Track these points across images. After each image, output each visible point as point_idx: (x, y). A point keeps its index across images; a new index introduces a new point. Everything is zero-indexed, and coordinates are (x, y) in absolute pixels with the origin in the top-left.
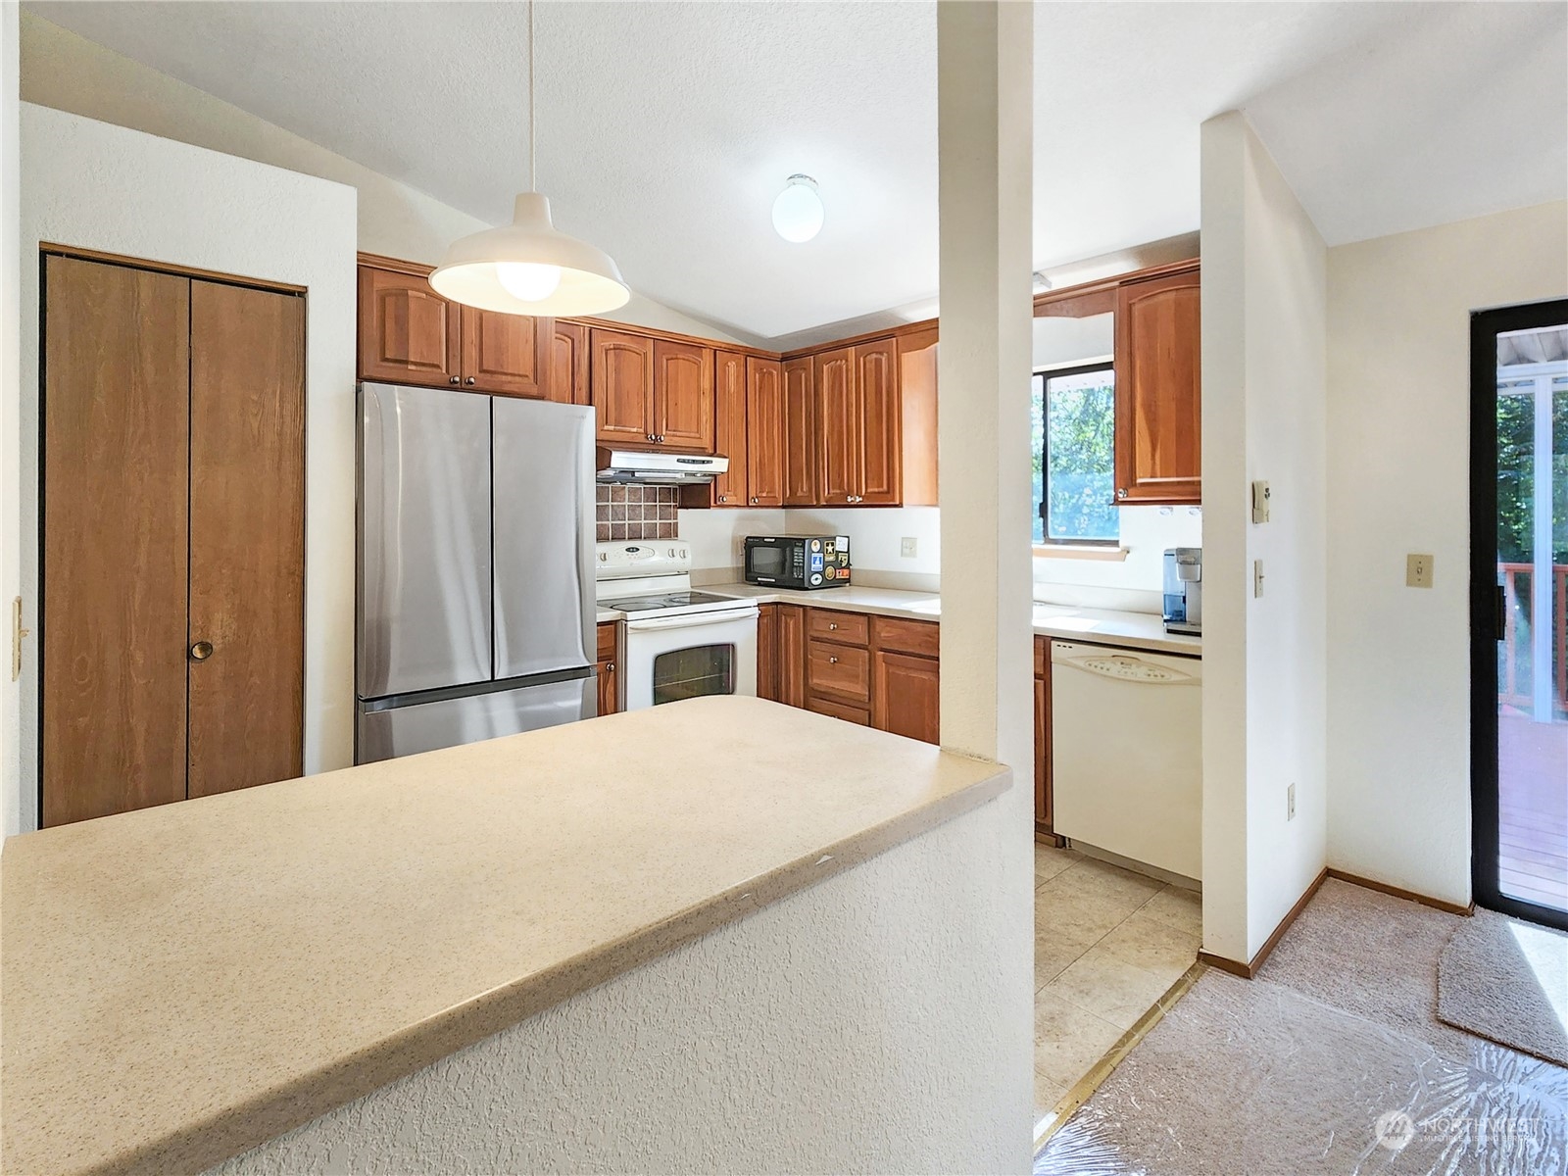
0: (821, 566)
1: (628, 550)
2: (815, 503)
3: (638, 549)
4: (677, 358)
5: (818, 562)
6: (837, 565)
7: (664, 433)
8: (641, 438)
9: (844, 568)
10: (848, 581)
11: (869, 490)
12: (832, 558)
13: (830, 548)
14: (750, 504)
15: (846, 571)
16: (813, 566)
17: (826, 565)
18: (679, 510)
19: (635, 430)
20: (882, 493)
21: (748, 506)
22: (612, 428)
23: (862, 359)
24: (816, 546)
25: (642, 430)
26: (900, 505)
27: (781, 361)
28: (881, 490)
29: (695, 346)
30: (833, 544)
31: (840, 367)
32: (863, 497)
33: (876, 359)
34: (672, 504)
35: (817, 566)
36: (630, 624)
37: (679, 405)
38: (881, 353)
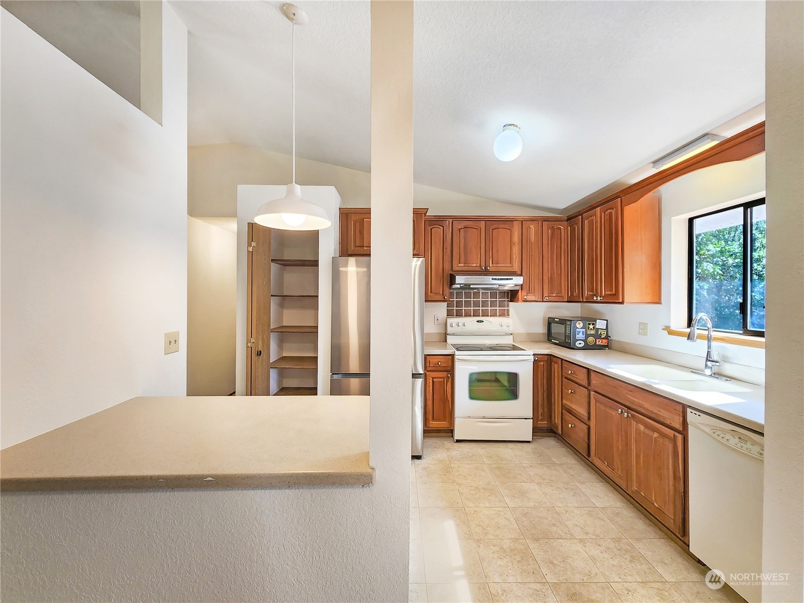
0: (584, 336)
1: (478, 321)
2: (581, 300)
3: (483, 321)
4: (498, 228)
5: (581, 334)
6: (597, 336)
7: (491, 265)
8: (478, 269)
9: (603, 339)
10: (607, 346)
11: (606, 293)
12: (593, 332)
13: (591, 327)
14: (544, 300)
15: (604, 341)
16: (577, 336)
17: (587, 336)
18: (510, 303)
19: (475, 265)
20: (613, 295)
21: (543, 301)
22: (463, 265)
23: (603, 214)
24: (580, 325)
25: (479, 265)
26: (622, 303)
27: (567, 221)
28: (612, 293)
29: (508, 221)
30: (593, 324)
31: (593, 220)
32: (603, 297)
33: (610, 213)
34: (506, 299)
35: (580, 336)
36: (456, 357)
37: (499, 251)
38: (612, 209)
